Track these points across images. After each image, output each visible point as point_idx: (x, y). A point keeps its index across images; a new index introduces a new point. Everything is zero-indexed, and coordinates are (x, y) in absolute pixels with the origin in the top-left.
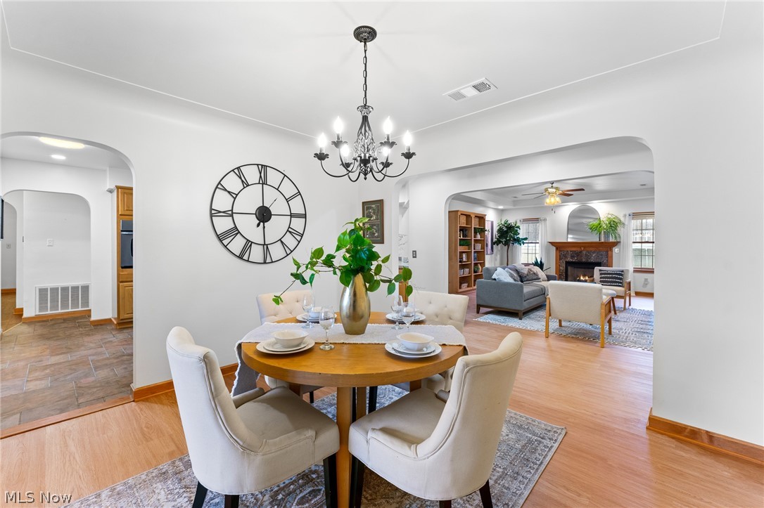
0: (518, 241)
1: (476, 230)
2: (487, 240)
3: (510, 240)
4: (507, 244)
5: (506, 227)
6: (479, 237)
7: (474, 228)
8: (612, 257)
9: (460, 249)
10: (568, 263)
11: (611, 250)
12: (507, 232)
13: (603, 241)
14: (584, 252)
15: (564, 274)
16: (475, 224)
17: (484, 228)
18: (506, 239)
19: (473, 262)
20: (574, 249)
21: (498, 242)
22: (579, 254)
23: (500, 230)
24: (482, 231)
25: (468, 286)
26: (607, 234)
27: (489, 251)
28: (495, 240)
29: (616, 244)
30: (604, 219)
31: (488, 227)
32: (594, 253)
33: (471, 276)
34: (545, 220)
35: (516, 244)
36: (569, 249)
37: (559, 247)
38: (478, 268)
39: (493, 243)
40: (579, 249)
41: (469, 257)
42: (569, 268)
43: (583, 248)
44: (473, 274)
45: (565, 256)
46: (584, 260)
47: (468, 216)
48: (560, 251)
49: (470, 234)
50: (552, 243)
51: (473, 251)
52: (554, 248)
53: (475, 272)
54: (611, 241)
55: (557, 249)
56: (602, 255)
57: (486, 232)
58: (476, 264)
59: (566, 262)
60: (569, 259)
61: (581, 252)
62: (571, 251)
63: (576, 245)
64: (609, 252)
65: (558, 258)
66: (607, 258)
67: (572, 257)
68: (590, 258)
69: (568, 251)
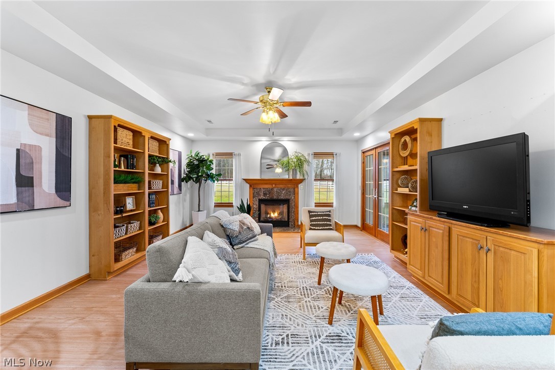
0: (210, 177)
1: (153, 160)
2: (172, 176)
3: (202, 176)
4: (198, 180)
5: (197, 160)
6: (158, 170)
7: (150, 156)
8: (298, 194)
9: (116, 189)
10: (261, 201)
11: (298, 187)
12: (198, 166)
13: (291, 178)
14: (275, 190)
15: (257, 212)
16: (150, 148)
17: (167, 158)
18: (198, 174)
19: (147, 209)
20: (266, 186)
21: (188, 178)
22: (270, 191)
23: (190, 165)
24: (165, 161)
25: (137, 251)
26: (294, 171)
27: (176, 190)
28: (183, 176)
29: (301, 181)
30: (293, 157)
31: (173, 156)
32: (283, 189)
33: (144, 232)
34: (239, 155)
35: (209, 181)
36: (262, 186)
37: (252, 183)
38: (157, 218)
39: (181, 180)
40: (269, 186)
41: (138, 204)
42: (263, 206)
43: (274, 186)
44: (148, 228)
46: (275, 197)
47: (137, 134)
48: (254, 189)
49: (140, 164)
50: (247, 181)
51: (147, 191)
52: (248, 186)
53: (151, 224)
54: (298, 178)
55: (251, 186)
56: (290, 192)
57: (171, 165)
58: (153, 213)
59: (259, 199)
60: (262, 197)
61: (272, 189)
62: (263, 189)
63: (268, 182)
64: (296, 189)
65: (252, 196)
66: (294, 194)
67: (265, 194)
68: (280, 196)
69: (260, 189)
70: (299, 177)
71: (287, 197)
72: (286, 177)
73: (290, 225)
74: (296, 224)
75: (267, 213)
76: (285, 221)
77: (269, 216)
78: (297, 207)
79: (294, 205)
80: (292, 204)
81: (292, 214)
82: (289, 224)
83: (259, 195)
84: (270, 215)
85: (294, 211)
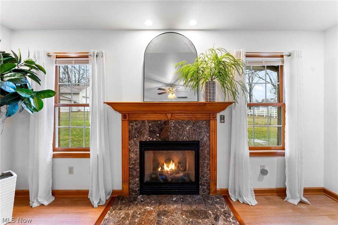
8: (215, 131)
10: (145, 146)
13: (202, 100)
14: (172, 124)
15: (137, 166)
20: (154, 117)
22: (162, 126)
26: (210, 86)
29: (224, 106)
32: (187, 123)
36: (146, 117)
40: (162, 117)
42: (148, 155)
43: (169, 116)
45: (140, 132)
46: (171, 138)
48: (130, 122)
50: (115, 106)
52: (119, 116)
55: (124, 117)
56: (200, 127)
59: (140, 142)
60: (146, 137)
61: (166, 123)
62: (149, 122)
63: (158, 109)
64: (212, 122)
65: (127, 136)
66: (209, 132)
67: (152, 132)
68: (181, 135)
69: (143, 122)
70: (219, 98)
71: (195, 138)
72: (193, 99)
73: (201, 192)
74: (213, 189)
75: (157, 164)
76: (191, 183)
77: (160, 169)
78: (213, 156)
79: (209, 153)
80: (204, 151)
81: (204, 171)
82: (198, 189)
83: (140, 133)
84: (162, 168)
85: (208, 164)
